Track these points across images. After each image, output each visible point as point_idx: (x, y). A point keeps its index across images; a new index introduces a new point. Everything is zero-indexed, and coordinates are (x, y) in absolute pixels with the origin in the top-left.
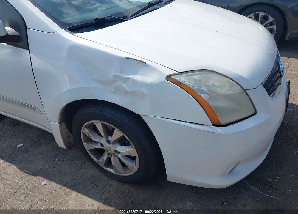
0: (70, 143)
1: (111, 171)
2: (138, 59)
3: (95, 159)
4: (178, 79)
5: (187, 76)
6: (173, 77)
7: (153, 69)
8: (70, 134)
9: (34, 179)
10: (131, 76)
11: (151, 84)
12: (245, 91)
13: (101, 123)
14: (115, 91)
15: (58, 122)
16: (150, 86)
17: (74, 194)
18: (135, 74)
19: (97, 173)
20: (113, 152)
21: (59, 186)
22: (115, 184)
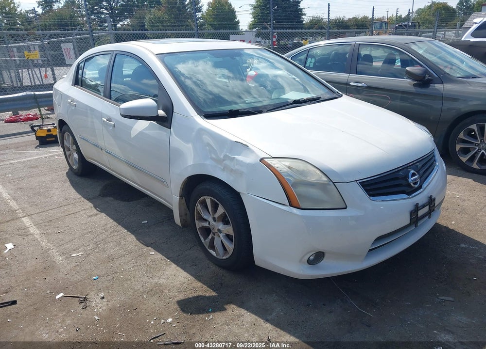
0: (186, 221)
1: (213, 253)
2: (244, 143)
3: (202, 239)
4: (269, 162)
5: (278, 161)
6: (266, 160)
7: (252, 152)
8: (188, 212)
9: (145, 248)
10: (236, 157)
11: (248, 164)
12: (333, 183)
13: (211, 199)
14: (224, 170)
15: (179, 196)
16: (248, 165)
17: (174, 266)
18: (239, 155)
19: (202, 255)
20: (216, 231)
21: (163, 257)
22: (213, 268)
